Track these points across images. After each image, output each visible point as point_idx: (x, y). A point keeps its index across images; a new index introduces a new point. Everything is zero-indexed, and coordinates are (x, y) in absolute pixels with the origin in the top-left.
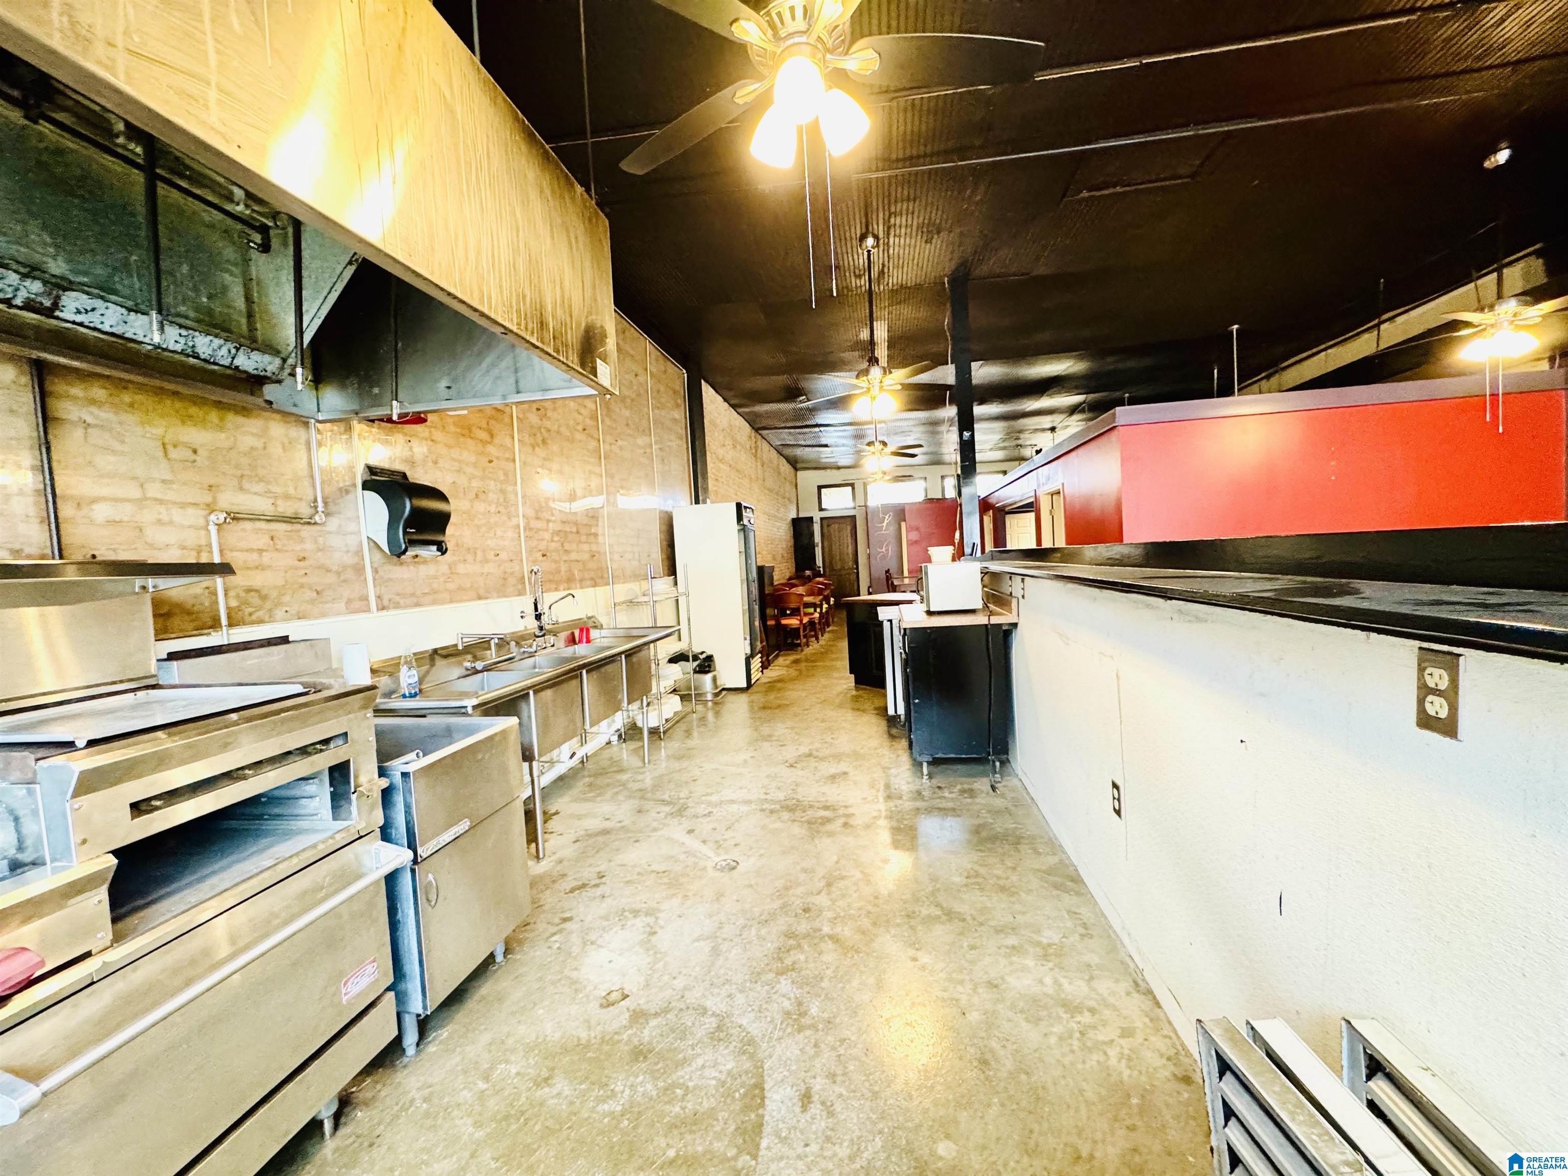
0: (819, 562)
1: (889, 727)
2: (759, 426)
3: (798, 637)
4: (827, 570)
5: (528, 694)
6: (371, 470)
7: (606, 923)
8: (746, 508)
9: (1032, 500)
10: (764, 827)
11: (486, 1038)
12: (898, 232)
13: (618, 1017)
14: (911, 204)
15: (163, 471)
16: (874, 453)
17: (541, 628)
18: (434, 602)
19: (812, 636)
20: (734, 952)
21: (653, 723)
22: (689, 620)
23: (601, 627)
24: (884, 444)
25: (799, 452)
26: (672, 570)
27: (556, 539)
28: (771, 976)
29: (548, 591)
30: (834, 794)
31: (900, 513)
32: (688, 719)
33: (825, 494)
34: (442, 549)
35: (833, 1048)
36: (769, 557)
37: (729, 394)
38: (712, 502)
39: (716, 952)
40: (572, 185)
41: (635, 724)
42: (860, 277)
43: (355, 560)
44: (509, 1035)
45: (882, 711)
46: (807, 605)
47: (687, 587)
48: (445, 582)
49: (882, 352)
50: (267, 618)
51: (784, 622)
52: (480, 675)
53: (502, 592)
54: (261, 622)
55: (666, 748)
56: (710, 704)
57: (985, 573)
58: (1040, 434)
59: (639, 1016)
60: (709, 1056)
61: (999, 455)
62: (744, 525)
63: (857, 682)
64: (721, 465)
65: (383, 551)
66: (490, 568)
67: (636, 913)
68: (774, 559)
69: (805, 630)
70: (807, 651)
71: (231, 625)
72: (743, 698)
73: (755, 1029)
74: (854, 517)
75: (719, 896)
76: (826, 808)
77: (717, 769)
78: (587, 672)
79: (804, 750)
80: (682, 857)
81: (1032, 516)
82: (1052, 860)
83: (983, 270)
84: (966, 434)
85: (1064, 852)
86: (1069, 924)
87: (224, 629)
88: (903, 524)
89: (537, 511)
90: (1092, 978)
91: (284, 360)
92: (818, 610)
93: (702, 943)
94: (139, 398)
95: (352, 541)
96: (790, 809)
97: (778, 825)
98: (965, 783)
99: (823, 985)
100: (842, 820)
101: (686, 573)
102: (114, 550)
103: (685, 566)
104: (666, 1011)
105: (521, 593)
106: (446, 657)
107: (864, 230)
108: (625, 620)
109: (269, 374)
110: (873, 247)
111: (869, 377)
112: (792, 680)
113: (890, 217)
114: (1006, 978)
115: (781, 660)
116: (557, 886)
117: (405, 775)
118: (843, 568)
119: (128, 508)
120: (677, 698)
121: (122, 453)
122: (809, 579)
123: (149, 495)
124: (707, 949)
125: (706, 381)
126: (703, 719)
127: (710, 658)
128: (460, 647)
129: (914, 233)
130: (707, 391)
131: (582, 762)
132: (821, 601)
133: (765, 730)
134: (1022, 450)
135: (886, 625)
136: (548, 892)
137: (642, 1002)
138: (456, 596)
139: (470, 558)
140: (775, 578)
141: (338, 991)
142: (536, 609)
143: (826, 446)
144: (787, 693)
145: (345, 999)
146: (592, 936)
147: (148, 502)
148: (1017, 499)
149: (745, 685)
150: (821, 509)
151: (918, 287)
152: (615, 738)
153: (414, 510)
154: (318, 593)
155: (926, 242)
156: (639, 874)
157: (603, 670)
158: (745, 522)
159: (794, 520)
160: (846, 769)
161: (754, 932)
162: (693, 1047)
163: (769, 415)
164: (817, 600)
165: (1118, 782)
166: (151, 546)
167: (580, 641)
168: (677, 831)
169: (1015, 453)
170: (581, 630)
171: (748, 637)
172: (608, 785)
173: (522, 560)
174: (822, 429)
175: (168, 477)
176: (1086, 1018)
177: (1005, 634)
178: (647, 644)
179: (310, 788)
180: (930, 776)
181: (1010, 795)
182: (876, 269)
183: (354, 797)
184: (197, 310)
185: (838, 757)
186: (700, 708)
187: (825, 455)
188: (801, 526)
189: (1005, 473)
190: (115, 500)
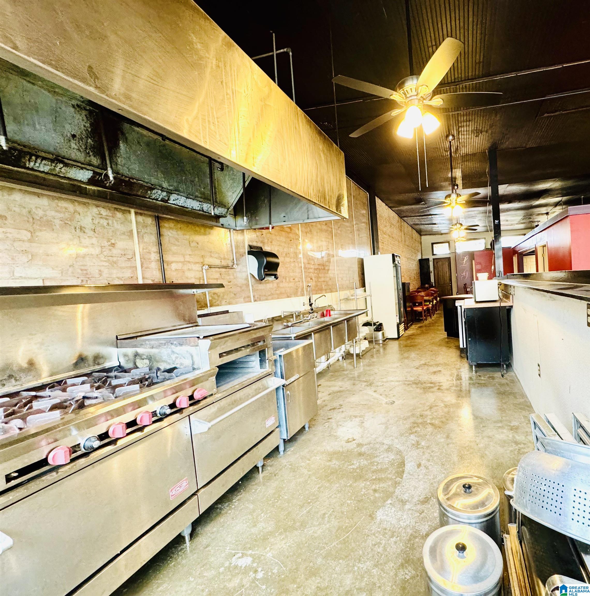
0: (432, 280)
1: (461, 353)
2: (403, 216)
3: (422, 316)
4: (436, 284)
5: (311, 334)
6: (250, 247)
7: (345, 420)
8: (396, 256)
9: (534, 249)
10: (405, 390)
11: (307, 450)
12: (463, 133)
13: (352, 445)
14: (468, 123)
15: (189, 252)
16: (456, 229)
17: (312, 309)
18: (272, 299)
19: (428, 316)
20: (394, 428)
21: (358, 352)
22: (372, 307)
23: (335, 310)
24: (461, 224)
25: (422, 227)
26: (363, 285)
27: (316, 272)
28: (407, 434)
29: (314, 294)
30: (434, 378)
31: (472, 255)
32: (372, 350)
33: (436, 247)
34: (276, 277)
35: (429, 453)
36: (408, 278)
37: (387, 202)
38: (381, 254)
39: (387, 428)
40: (332, 145)
41: (349, 352)
42: (447, 151)
43: (246, 282)
44: (314, 449)
45: (458, 347)
46: (426, 301)
47: (370, 292)
48: (276, 290)
49: (459, 182)
50: (220, 304)
51: (415, 309)
52: (289, 328)
53: (295, 294)
54: (218, 305)
55: (362, 363)
56: (381, 345)
57: (500, 284)
58: (541, 216)
59: (359, 445)
60: (386, 455)
61: (522, 226)
62: (396, 264)
63: (448, 336)
64: (385, 236)
65: (256, 278)
66: (291, 285)
67: (356, 417)
68: (410, 279)
69: (425, 312)
70: (426, 322)
71: (210, 306)
72: (396, 343)
73: (402, 448)
74: (449, 259)
75: (387, 412)
76: (431, 383)
77: (385, 370)
78: (333, 327)
79: (422, 362)
80: (372, 400)
81: (534, 256)
82: (522, 400)
83: (504, 146)
84: (497, 221)
85: (527, 398)
86: (523, 420)
87: (209, 307)
88: (473, 261)
89: (308, 261)
90: (527, 435)
91: (228, 209)
92: (431, 303)
93: (381, 425)
94: (182, 226)
95: (244, 275)
96: (416, 384)
97: (411, 389)
98: (491, 374)
99: (427, 437)
100: (438, 387)
101: (370, 287)
102: (177, 280)
103: (370, 283)
104: (370, 443)
105: (303, 295)
106: (277, 320)
107: (448, 133)
108: (345, 307)
109: (223, 215)
110: (452, 140)
111: (451, 198)
112: (418, 334)
113: (459, 128)
114: (496, 435)
115: (413, 326)
116: (324, 408)
117: (280, 356)
118: (444, 284)
119: (180, 265)
120: (367, 342)
121: (179, 246)
122: (428, 289)
123: (186, 260)
124: (384, 427)
125: (378, 197)
126: (378, 351)
127: (381, 325)
128: (283, 317)
129: (470, 133)
130: (378, 201)
131: (328, 367)
132: (433, 299)
133: (406, 355)
134: (532, 224)
135: (459, 308)
136: (321, 411)
137: (361, 441)
138: (280, 296)
139: (284, 280)
140: (410, 288)
141: (265, 423)
142: (310, 302)
143: (435, 224)
144: (416, 340)
145: (267, 426)
146: (340, 423)
147: (186, 263)
148: (528, 248)
149: (397, 337)
150: (433, 255)
151: (474, 155)
152: (341, 358)
153: (267, 262)
154: (235, 295)
155: (476, 137)
156: (356, 405)
157: (338, 326)
158: (396, 262)
159: (419, 260)
160: (440, 369)
161: (401, 422)
162: (380, 453)
163: (407, 211)
164: (431, 298)
165: (540, 364)
166: (187, 278)
167: (326, 316)
168: (370, 391)
169: (529, 225)
170: (327, 311)
171: (398, 315)
172: (340, 375)
173: (303, 281)
174: (433, 216)
175: (191, 253)
176: (522, 446)
177: (509, 310)
178: (355, 316)
179: (253, 358)
180: (476, 372)
181: (509, 378)
182: (454, 148)
183: (267, 361)
184: (201, 193)
185: (437, 365)
186: (377, 346)
187: (435, 228)
188: (423, 263)
189: (525, 235)
190: (177, 262)
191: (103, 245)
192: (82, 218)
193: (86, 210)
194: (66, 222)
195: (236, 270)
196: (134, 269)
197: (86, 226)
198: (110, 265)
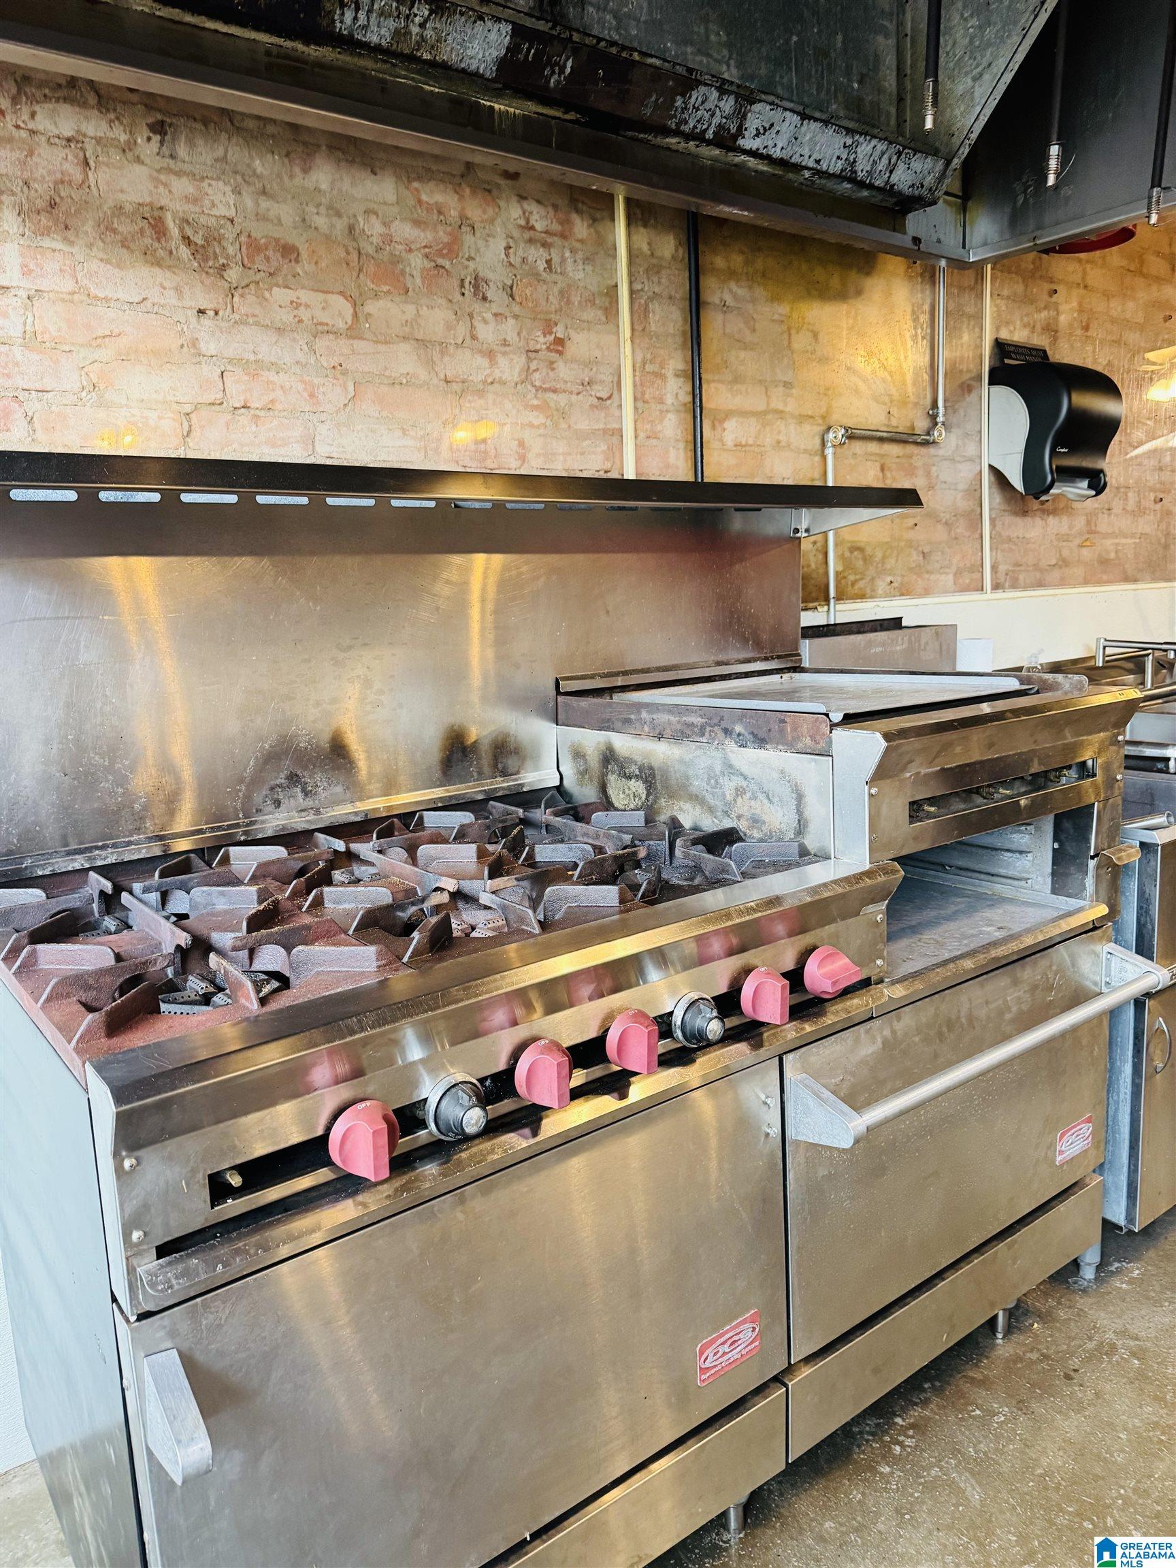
34: (1097, 485)
43: (970, 502)
48: (1079, 547)
50: (870, 591)
54: (863, 596)
65: (1012, 490)
66: (1145, 524)
71: (839, 598)
87: (832, 601)
91: (946, 166)
117: (1146, 847)
119: (753, 424)
121: (753, 347)
123: (772, 406)
128: (1100, 663)
139: (1117, 504)
141: (1052, 1146)
145: (1059, 1158)
147: (770, 417)
153: (1071, 413)
154: (924, 556)
175: (790, 377)
183: (1092, 863)
190: (743, 414)
191: (532, 346)
192: (481, 243)
193: (491, 212)
194: (440, 261)
195: (941, 452)
196: (615, 439)
197: (490, 276)
198: (548, 423)
